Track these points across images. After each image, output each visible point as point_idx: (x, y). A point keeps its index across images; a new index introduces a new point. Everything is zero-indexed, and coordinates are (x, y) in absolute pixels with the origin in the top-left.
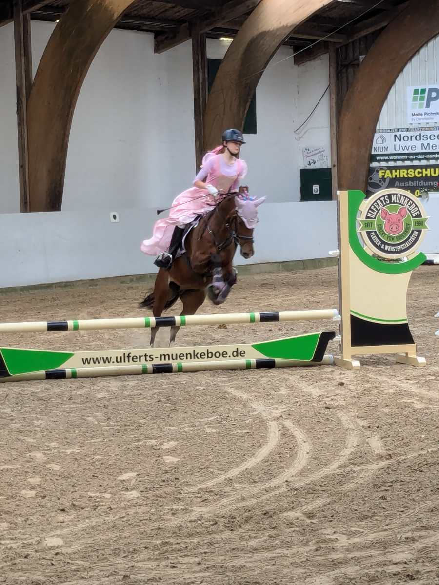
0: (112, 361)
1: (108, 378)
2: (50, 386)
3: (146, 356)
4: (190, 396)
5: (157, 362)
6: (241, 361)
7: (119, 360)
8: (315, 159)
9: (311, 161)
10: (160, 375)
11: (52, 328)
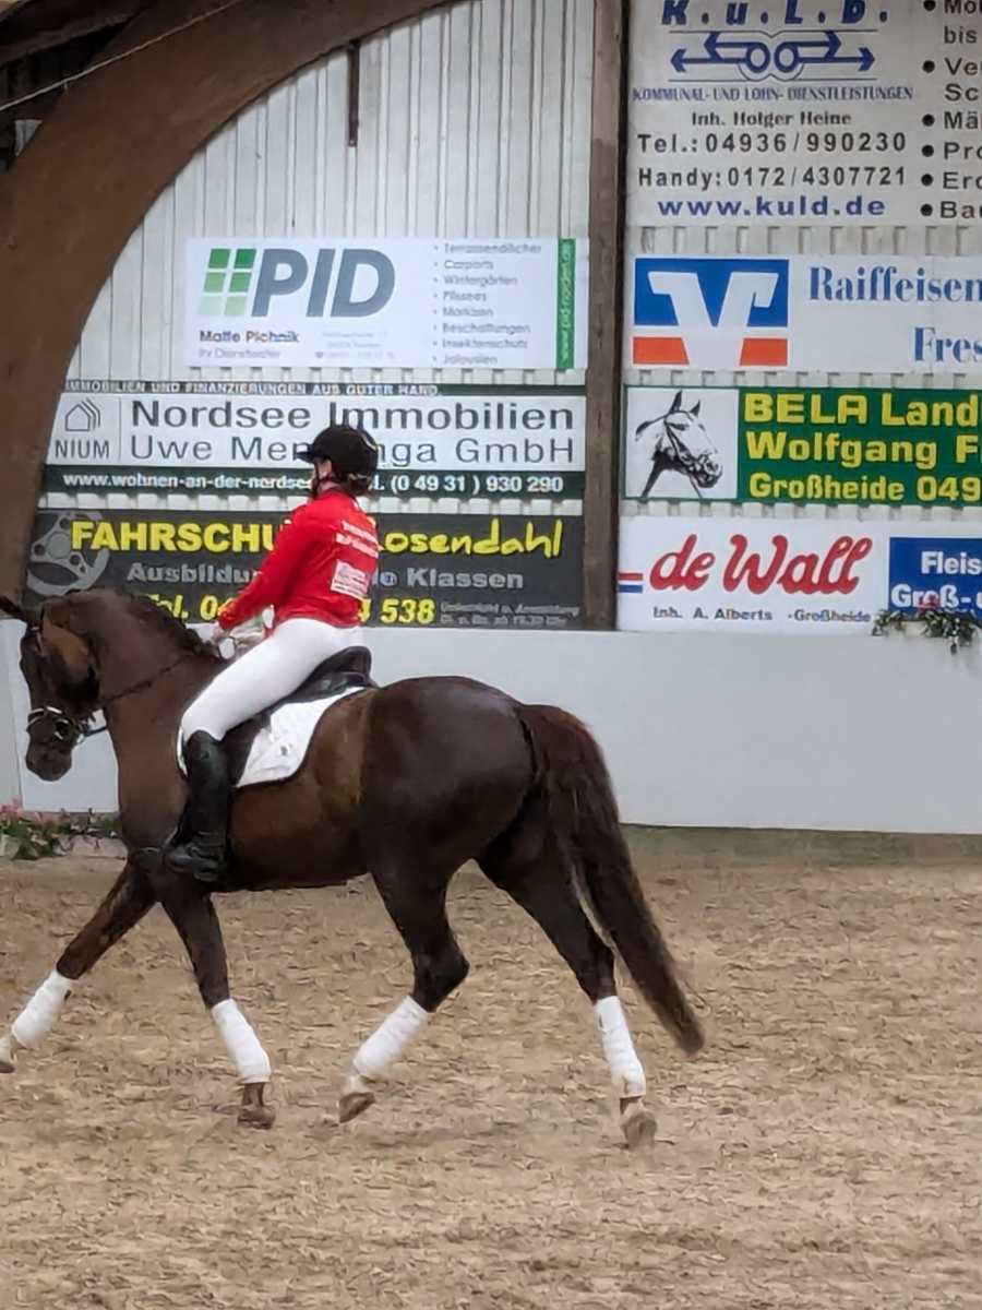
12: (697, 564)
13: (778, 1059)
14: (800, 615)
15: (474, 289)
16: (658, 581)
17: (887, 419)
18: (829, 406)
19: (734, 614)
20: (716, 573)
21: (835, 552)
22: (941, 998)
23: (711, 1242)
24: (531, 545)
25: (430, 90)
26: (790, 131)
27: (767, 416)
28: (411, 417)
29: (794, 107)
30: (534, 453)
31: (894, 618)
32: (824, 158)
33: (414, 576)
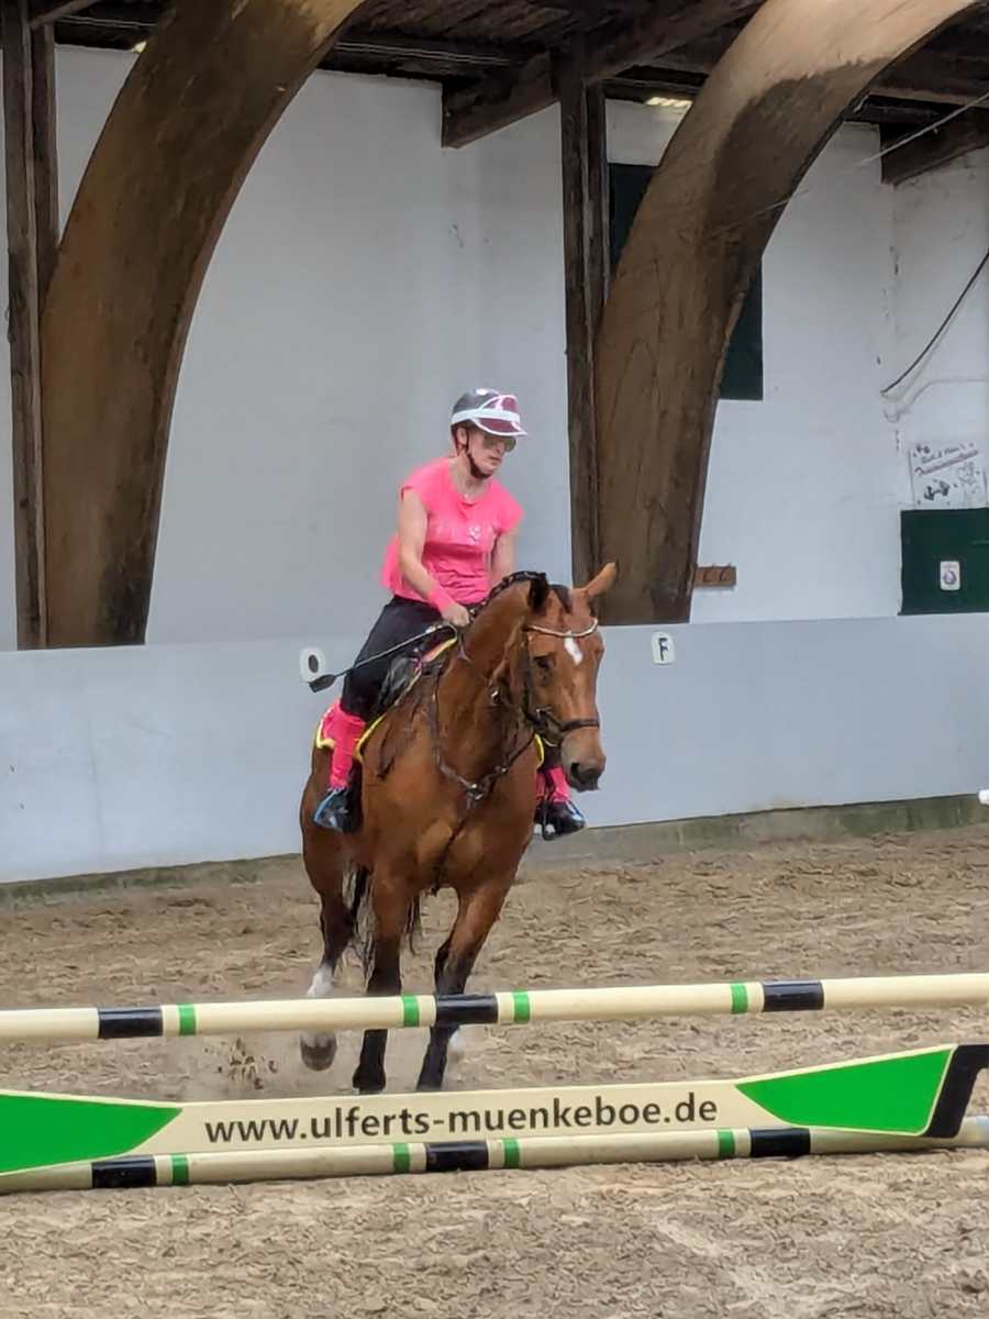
0: (299, 1132)
1: (287, 1186)
2: (108, 1212)
3: (405, 1116)
4: (541, 1246)
5: (441, 1135)
6: (703, 1134)
7: (321, 1129)
8: (945, 480)
9: (935, 487)
10: (449, 1177)
11: (111, 1029)
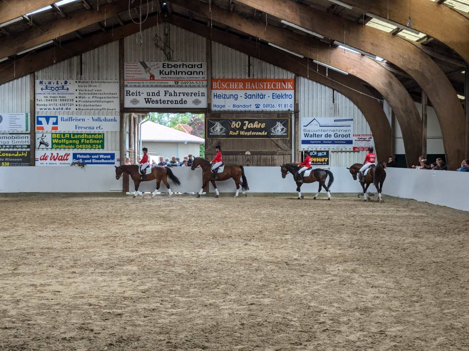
12: (46, 157)
13: (60, 224)
14: (61, 164)
15: (14, 120)
16: (41, 159)
17: (72, 137)
18: (64, 136)
19: (51, 164)
20: (49, 158)
21: (65, 155)
22: (82, 215)
23: (52, 249)
24: (23, 155)
25: (7, 93)
26: (57, 99)
27: (55, 137)
28: (5, 138)
29: (58, 96)
30: (23, 142)
31: (73, 164)
32: (62, 102)
33: (6, 159)
